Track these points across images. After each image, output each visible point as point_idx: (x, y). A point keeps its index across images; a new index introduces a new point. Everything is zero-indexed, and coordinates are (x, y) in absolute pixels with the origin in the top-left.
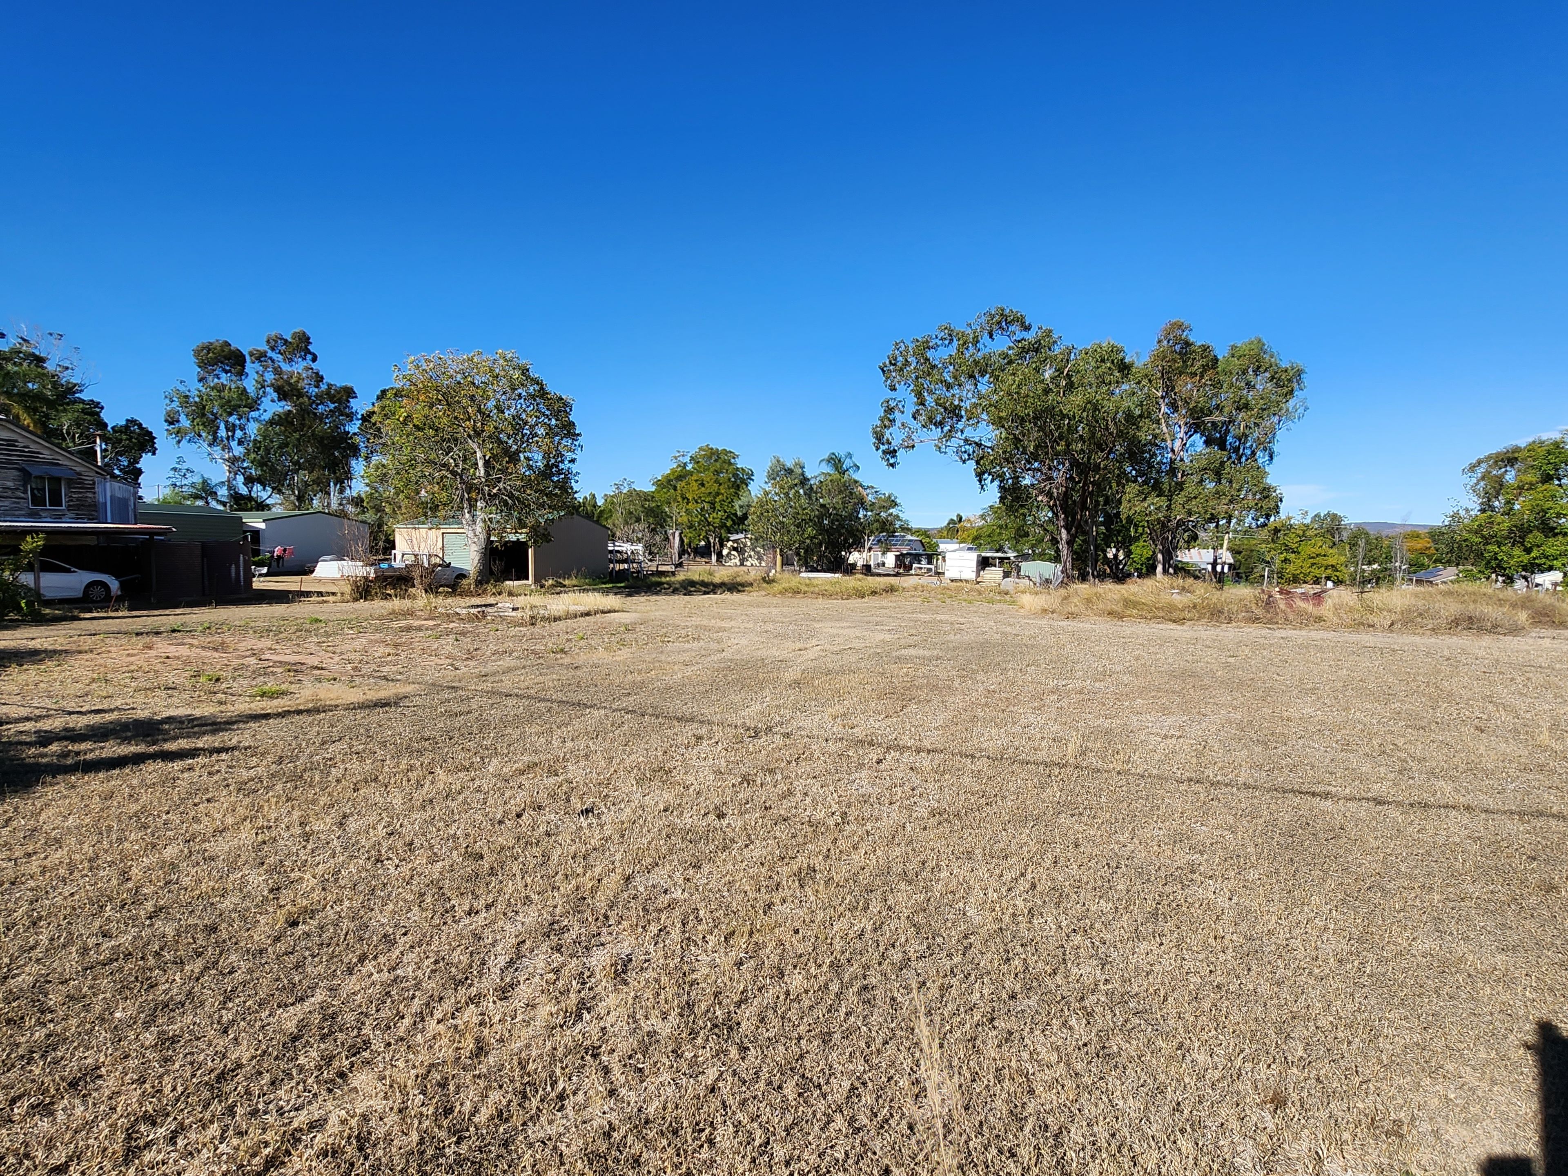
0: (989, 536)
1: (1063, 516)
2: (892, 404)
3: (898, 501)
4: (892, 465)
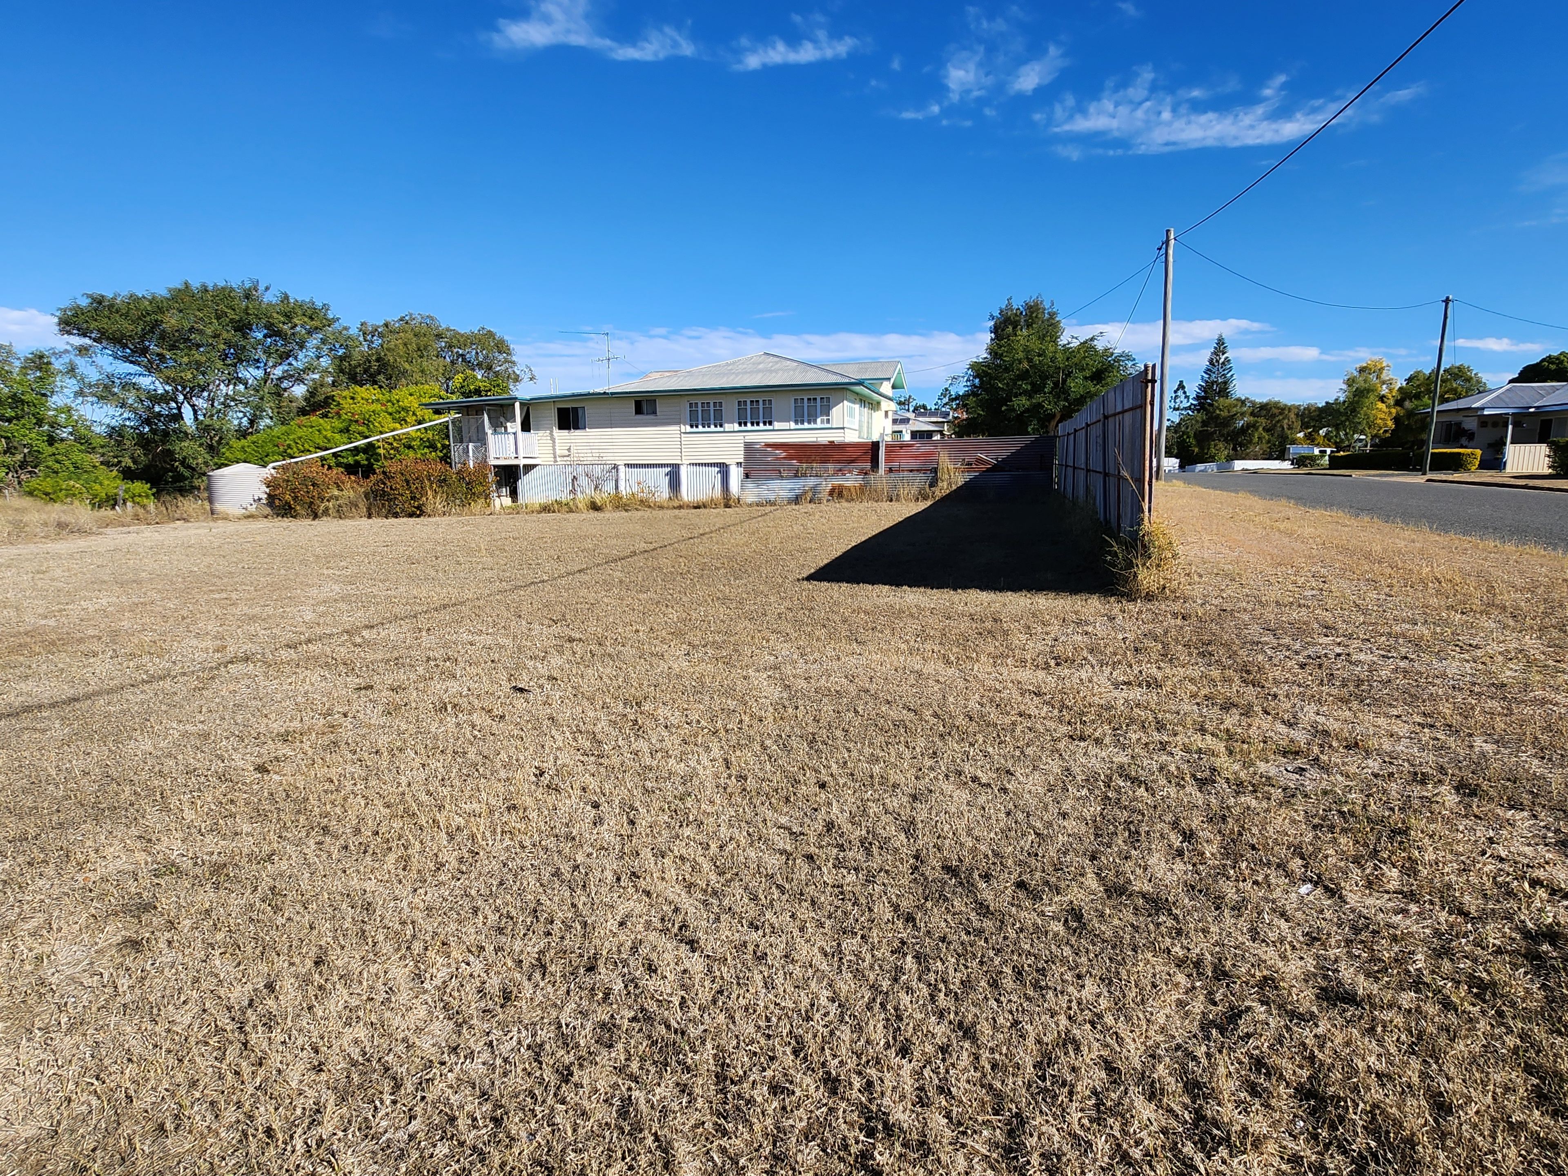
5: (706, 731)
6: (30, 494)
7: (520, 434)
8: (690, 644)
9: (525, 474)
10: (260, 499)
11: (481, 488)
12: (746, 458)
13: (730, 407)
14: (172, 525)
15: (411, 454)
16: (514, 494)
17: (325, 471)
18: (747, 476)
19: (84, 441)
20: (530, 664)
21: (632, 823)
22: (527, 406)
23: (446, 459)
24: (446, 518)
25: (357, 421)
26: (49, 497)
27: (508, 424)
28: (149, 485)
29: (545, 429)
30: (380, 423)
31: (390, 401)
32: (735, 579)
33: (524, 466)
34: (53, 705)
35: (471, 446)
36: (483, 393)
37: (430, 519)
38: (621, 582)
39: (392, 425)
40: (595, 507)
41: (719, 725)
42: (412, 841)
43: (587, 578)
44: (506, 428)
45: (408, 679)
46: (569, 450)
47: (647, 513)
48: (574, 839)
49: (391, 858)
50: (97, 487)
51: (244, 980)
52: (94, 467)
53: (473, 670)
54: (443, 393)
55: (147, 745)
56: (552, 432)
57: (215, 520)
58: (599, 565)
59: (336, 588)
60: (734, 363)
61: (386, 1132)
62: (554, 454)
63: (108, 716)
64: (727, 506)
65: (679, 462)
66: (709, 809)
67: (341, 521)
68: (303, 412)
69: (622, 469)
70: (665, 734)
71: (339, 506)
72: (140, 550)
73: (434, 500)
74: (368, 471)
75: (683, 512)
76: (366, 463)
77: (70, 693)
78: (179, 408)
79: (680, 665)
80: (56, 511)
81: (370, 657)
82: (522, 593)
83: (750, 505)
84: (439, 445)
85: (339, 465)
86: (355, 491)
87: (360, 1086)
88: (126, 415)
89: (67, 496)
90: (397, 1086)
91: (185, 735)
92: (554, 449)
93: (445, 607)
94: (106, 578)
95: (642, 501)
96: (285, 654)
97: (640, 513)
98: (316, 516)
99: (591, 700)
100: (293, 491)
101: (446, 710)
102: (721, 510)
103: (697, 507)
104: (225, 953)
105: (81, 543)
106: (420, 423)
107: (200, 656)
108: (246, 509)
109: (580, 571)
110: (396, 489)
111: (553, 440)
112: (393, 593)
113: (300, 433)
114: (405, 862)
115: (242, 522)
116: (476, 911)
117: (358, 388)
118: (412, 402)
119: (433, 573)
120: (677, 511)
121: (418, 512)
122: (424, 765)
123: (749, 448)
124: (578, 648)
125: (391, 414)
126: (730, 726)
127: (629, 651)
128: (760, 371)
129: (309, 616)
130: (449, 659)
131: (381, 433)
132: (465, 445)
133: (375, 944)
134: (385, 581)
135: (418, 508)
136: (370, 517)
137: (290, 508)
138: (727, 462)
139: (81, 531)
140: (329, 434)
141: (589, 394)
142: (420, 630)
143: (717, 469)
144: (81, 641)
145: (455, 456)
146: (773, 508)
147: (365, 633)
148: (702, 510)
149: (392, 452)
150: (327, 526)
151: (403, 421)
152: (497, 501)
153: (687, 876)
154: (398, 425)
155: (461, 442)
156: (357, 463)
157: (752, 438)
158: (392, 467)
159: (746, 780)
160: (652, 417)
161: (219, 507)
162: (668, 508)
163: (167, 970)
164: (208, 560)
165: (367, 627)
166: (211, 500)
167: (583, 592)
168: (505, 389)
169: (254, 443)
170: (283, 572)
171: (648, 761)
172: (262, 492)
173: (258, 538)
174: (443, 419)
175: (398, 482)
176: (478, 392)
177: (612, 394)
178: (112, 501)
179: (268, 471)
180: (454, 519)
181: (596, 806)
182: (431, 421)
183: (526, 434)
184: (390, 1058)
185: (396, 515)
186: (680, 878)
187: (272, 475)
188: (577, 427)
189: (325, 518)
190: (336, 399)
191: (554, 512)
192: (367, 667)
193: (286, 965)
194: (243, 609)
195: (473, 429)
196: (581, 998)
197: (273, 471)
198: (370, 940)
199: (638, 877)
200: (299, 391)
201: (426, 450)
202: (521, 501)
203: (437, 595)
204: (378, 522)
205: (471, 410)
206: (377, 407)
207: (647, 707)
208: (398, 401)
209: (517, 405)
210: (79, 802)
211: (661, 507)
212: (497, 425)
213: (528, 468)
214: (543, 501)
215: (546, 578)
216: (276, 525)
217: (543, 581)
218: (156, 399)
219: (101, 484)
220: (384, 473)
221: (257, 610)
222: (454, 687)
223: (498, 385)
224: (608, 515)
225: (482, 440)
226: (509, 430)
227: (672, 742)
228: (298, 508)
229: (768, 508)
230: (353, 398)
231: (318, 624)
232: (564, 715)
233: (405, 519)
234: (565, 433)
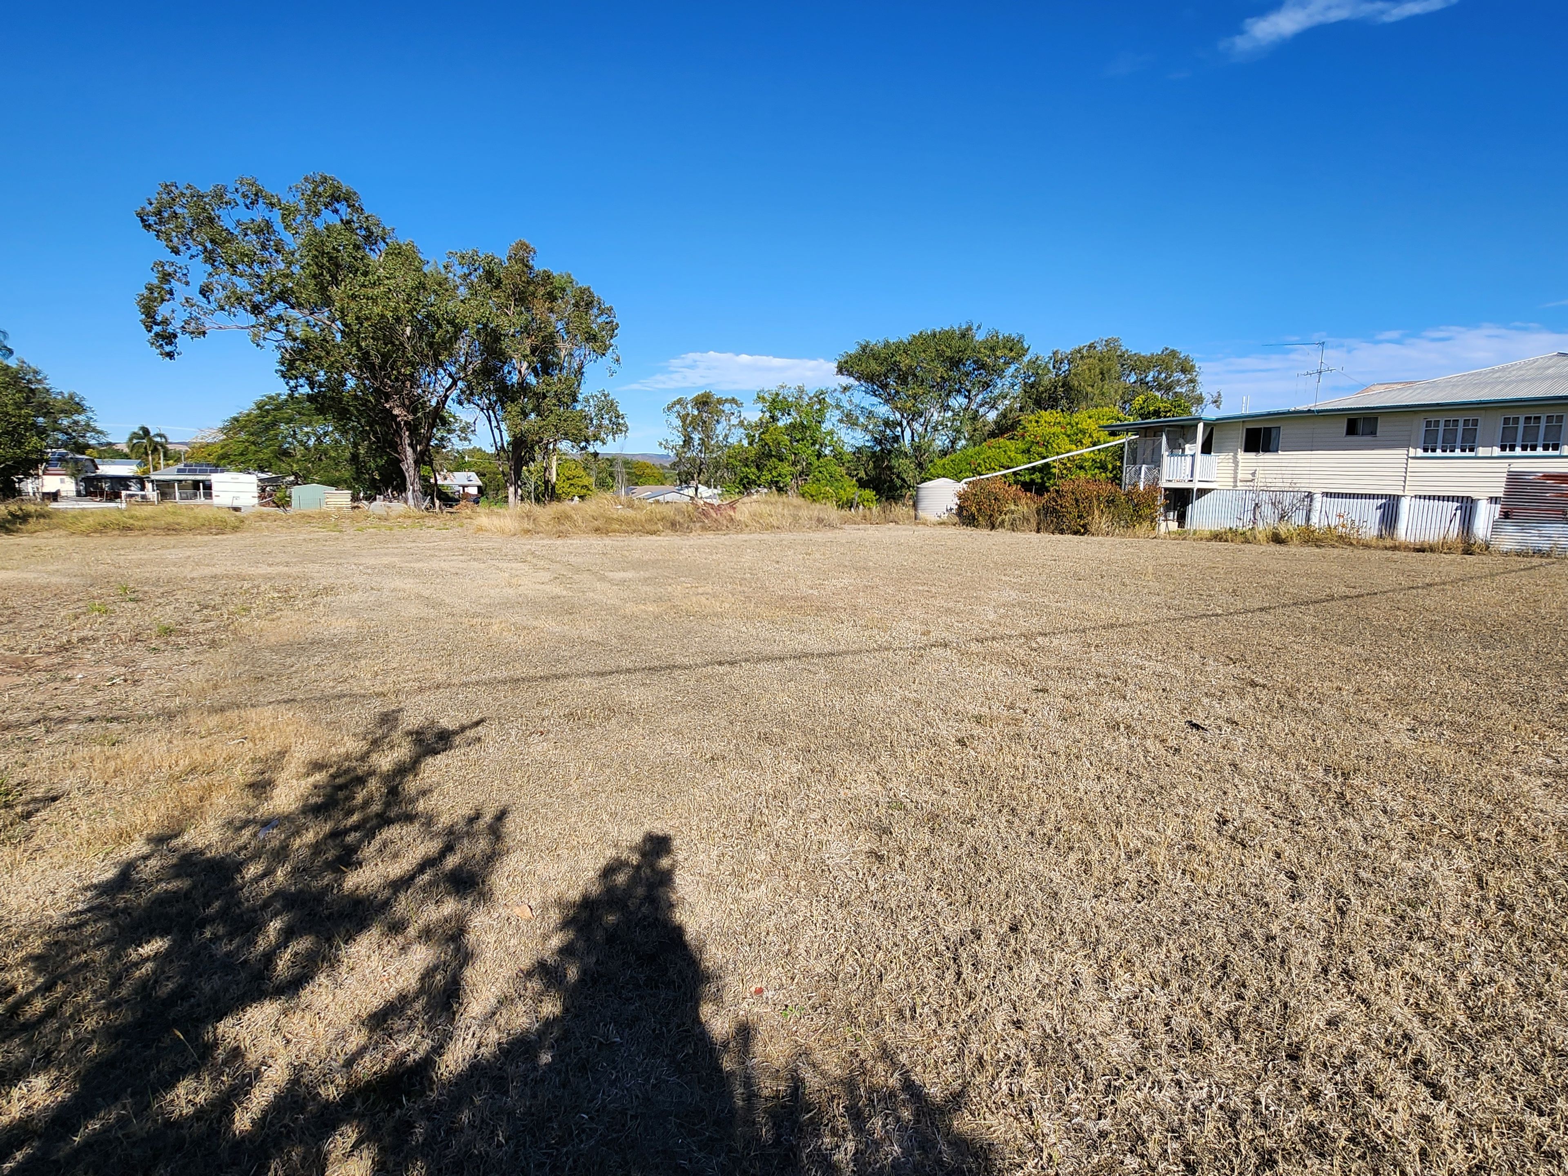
0: (242, 454)
1: (407, 433)
2: (169, 269)
3: (86, 404)
4: (170, 355)
5: (1446, 831)
6: (803, 496)
7: (1199, 456)
8: (1415, 718)
9: (1198, 498)
10: (951, 509)
11: (1147, 511)
12: (1509, 493)
13: (1494, 424)
14: (887, 526)
15: (1082, 474)
16: (1181, 519)
17: (1006, 488)
18: (1506, 515)
19: (838, 457)
20: (1205, 700)
21: (1342, 912)
22: (1211, 427)
23: (1116, 479)
24: (1108, 538)
25: (1038, 443)
26: (814, 498)
27: (1187, 446)
28: (874, 493)
29: (1231, 451)
30: (1058, 444)
31: (1070, 424)
32: (1484, 648)
33: (1198, 490)
34: (819, 656)
35: (1144, 467)
36: (1162, 414)
37: (1094, 538)
38: (1314, 628)
39: (1068, 447)
40: (1277, 539)
41: (1466, 829)
42: (1093, 849)
43: (1270, 618)
44: (1183, 450)
45: (1080, 691)
46: (1254, 474)
47: (1348, 552)
48: (1267, 905)
49: (1073, 857)
50: (842, 492)
51: (956, 919)
52: (842, 476)
53: (1144, 695)
54: (1121, 415)
55: (879, 701)
56: (1236, 454)
57: (917, 524)
58: (1284, 606)
59: (1013, 594)
60: (1503, 369)
61: (1077, 1115)
62: (1235, 478)
63: (853, 671)
64: (1468, 551)
65: (1401, 493)
66: (1453, 931)
67: (1013, 533)
68: (993, 435)
69: (1318, 498)
70: (1383, 819)
71: (1014, 520)
72: (867, 544)
73: (1099, 520)
74: (1041, 489)
75: (1398, 555)
76: (1040, 481)
77: (828, 648)
78: (903, 432)
79: (1402, 741)
80: (817, 509)
81: (1045, 662)
82: (1193, 624)
83: (1506, 554)
84: (1110, 466)
85: (1016, 482)
86: (1029, 507)
87: (1053, 1060)
88: (866, 438)
89: (823, 498)
90: (1088, 1079)
91: (905, 699)
92: (1236, 473)
93: (1112, 626)
94: (847, 564)
95: (1341, 537)
96: (974, 647)
97: (1336, 551)
98: (993, 527)
99: (1283, 756)
100: (978, 504)
101: (1118, 729)
102: (1458, 557)
103: (1422, 550)
104: (941, 890)
105: (830, 534)
106: (1094, 445)
107: (911, 636)
108: (940, 517)
109: (1261, 610)
110: (1066, 507)
111: (1236, 463)
112: (1063, 605)
113: (990, 453)
114: (1086, 866)
115: (938, 528)
116: (1159, 941)
117: (1043, 413)
118: (1090, 425)
119: (1099, 592)
120: (1390, 553)
121: (1083, 530)
122: (1099, 778)
123: (1515, 480)
124: (1263, 695)
125: (1069, 436)
126: (1484, 835)
127: (1328, 712)
128: (1547, 378)
129: (992, 616)
130: (1119, 679)
131: (1058, 454)
132: (1138, 466)
133: (1062, 933)
134: (1054, 593)
135: (1084, 526)
136: (1038, 531)
137: (974, 518)
138: (1475, 496)
139: (831, 526)
140: (1012, 454)
141: (1289, 412)
142: (1089, 645)
143: (1456, 504)
144: (835, 610)
145: (1126, 478)
146: (1544, 561)
147: (1039, 639)
148: (1429, 555)
149: (1065, 472)
150: (1001, 536)
151: (1079, 443)
152: (1163, 525)
153: (1422, 1003)
154: (1074, 447)
155: (1135, 463)
156: (1032, 480)
157: (1520, 466)
158: (1066, 486)
159: (1514, 911)
160: (1369, 438)
161: (921, 513)
162: (1376, 548)
163: (900, 886)
164: (914, 557)
165: (1041, 634)
166: (915, 506)
167: (1265, 633)
168: (1187, 410)
169: (952, 461)
170: (969, 574)
171: (1361, 846)
172: (953, 503)
173: (949, 543)
174: (1117, 441)
175: (1068, 502)
176: (1157, 413)
177: (1318, 411)
178: (850, 504)
179: (961, 486)
180: (1118, 540)
181: (1293, 877)
182: (1105, 443)
183: (1206, 457)
184: (1079, 1046)
185: (1062, 532)
186: (1411, 1001)
187: (964, 489)
188: (1267, 450)
189: (1000, 530)
190: (1023, 422)
191: (1226, 541)
192: (1043, 671)
193: (987, 920)
194: (939, 602)
195: (1149, 452)
196: (1281, 1085)
197: (965, 486)
198: (1058, 927)
199: (1353, 978)
200: (992, 416)
201: (1096, 471)
202: (1187, 526)
203: (1104, 614)
204: (1046, 537)
205: (1149, 432)
206: (1057, 429)
207: (1357, 781)
208: (1077, 424)
209: (1201, 426)
210: (839, 734)
211: (1367, 546)
212: (1175, 447)
213: (1202, 492)
214: (1216, 528)
215: (1220, 612)
216: (963, 532)
217: (1217, 615)
218: (887, 423)
219: (845, 490)
220: (1057, 491)
221: (951, 605)
222: (1124, 708)
223: (1179, 406)
224: (1293, 549)
225: (1156, 462)
226: (1187, 452)
227: (1397, 834)
228: (980, 518)
229: (1536, 561)
230: (1037, 422)
231: (1000, 625)
232: (1250, 765)
233: (1070, 536)
234: (1252, 455)
